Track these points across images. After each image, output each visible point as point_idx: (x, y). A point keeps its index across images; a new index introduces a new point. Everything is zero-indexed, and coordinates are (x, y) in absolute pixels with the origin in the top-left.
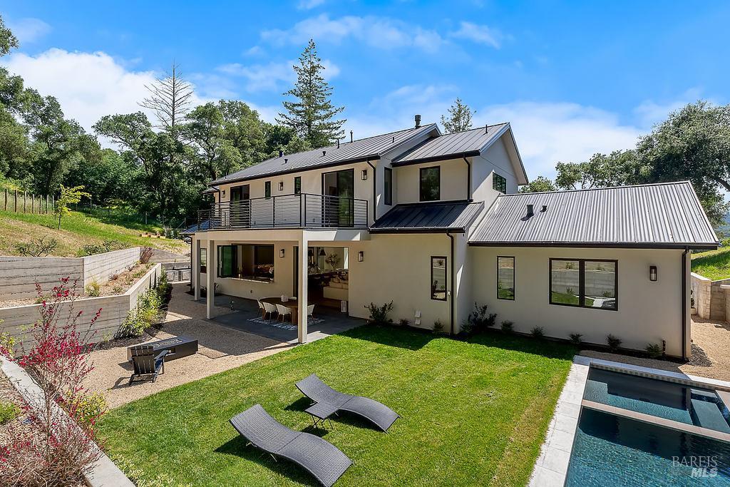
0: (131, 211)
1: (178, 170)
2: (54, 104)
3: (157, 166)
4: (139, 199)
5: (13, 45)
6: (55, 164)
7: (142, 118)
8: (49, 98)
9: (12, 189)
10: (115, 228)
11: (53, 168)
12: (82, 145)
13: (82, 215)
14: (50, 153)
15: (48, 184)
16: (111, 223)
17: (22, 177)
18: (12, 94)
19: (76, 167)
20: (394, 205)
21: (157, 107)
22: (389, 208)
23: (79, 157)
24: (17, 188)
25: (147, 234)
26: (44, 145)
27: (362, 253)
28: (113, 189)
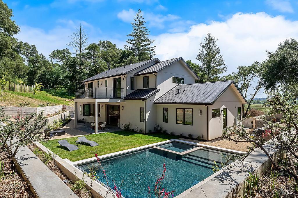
0: (64, 90)
1: (82, 72)
2: (34, 48)
3: (73, 71)
4: (68, 85)
5: (19, 31)
6: (35, 72)
7: (67, 51)
8: (32, 46)
9: (20, 82)
10: (57, 98)
11: (34, 73)
12: (44, 64)
13: (45, 92)
14: (33, 68)
15: (33, 80)
16: (56, 95)
17: (24, 77)
18: (19, 48)
19: (43, 73)
20: (135, 89)
21: (74, 46)
22: (133, 91)
23: (44, 69)
24: (22, 82)
25: (68, 100)
26: (31, 64)
27: (123, 106)
28: (58, 81)
